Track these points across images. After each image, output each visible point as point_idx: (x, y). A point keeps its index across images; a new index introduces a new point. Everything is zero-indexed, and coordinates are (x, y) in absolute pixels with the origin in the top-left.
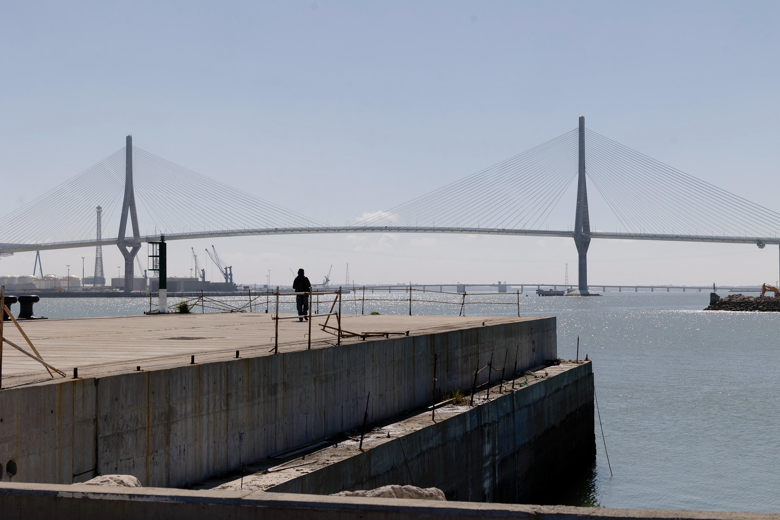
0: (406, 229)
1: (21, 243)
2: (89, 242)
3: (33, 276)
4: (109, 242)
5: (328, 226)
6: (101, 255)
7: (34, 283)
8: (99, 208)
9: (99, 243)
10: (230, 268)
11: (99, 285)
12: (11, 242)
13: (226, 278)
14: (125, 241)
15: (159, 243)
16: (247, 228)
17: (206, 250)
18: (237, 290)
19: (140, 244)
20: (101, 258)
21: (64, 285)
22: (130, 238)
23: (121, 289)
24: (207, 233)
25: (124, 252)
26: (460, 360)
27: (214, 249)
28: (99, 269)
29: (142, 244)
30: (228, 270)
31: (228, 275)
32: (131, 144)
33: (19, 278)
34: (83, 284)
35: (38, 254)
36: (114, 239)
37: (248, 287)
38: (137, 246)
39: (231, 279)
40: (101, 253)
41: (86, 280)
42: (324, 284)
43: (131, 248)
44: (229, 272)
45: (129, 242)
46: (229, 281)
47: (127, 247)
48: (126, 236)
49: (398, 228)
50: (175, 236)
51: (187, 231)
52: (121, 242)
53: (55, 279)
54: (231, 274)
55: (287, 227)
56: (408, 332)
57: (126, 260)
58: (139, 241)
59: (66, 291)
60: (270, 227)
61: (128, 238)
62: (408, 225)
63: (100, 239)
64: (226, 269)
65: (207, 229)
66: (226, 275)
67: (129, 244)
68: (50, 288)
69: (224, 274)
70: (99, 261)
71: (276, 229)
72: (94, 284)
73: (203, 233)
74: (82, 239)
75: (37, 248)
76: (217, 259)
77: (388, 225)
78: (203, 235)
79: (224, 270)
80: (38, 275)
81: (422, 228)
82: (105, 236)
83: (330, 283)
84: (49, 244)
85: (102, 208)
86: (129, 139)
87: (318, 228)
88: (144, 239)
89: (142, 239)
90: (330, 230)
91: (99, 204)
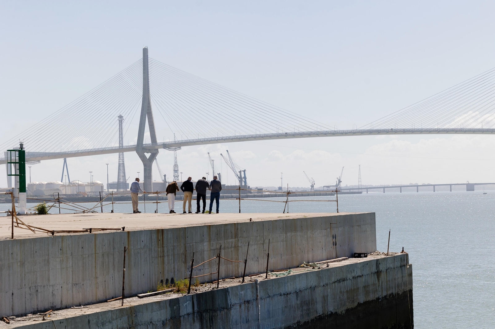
0: (411, 131)
1: (47, 151)
2: (110, 149)
3: (60, 183)
4: (129, 149)
5: (336, 130)
6: (123, 162)
7: (61, 188)
8: (120, 117)
9: (121, 150)
10: (244, 171)
11: (122, 190)
12: (37, 151)
13: (241, 181)
14: (143, 148)
15: (19, 151)
16: (258, 133)
17: (221, 154)
18: (251, 193)
19: (157, 150)
20: (123, 164)
21: (88, 190)
22: (148, 144)
24: (220, 139)
25: (143, 158)
26: (206, 253)
27: (228, 154)
28: (122, 174)
29: (159, 150)
30: (243, 173)
31: (242, 178)
32: (148, 56)
33: (47, 184)
34: (108, 189)
35: (65, 161)
36: (133, 145)
37: (261, 189)
38: (154, 152)
39: (245, 182)
40: (124, 159)
41: (110, 186)
43: (150, 154)
44: (243, 176)
45: (146, 149)
46: (243, 184)
47: (145, 154)
48: (144, 143)
49: (404, 130)
50: (190, 142)
51: (202, 137)
52: (140, 148)
53: (79, 185)
54: (245, 178)
55: (296, 131)
56: (124, 228)
57: (145, 165)
58: (156, 147)
59: (89, 196)
60: (280, 132)
61: (146, 144)
62: (413, 127)
63: (122, 146)
64: (240, 172)
65: (221, 135)
66: (240, 178)
67: (147, 151)
68: (75, 193)
69: (239, 177)
70: (121, 167)
71: (286, 133)
72: (117, 189)
73: (217, 139)
74: (103, 147)
75: (64, 155)
76: (232, 163)
77: (393, 128)
78: (217, 140)
79: (239, 174)
80: (66, 181)
81: (427, 129)
82: (125, 144)
83: (342, 185)
84: (73, 152)
85: (123, 117)
86: (145, 51)
87: (326, 131)
88: (161, 145)
89: (159, 145)
90: (338, 133)
91: (121, 114)
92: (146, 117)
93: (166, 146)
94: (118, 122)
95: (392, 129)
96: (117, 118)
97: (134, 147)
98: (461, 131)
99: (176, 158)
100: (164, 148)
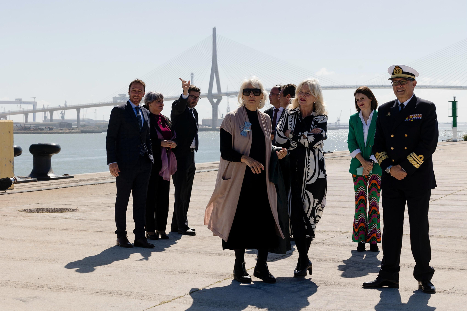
5: (344, 85)
14: (212, 96)
15: (453, 102)
19: (221, 97)
22: (216, 93)
23: (209, 126)
25: (212, 102)
29: (223, 97)
42: (336, 123)
45: (214, 96)
52: (210, 96)
57: (213, 107)
58: (221, 95)
61: (214, 93)
77: (384, 84)
83: (340, 122)
85: (194, 74)
86: (214, 30)
87: (338, 86)
88: (224, 94)
89: (223, 94)
90: (345, 87)
91: (193, 72)
92: (214, 74)
93: (227, 94)
94: (191, 77)
95: (382, 85)
96: (190, 75)
97: (206, 95)
98: (430, 87)
99: (229, 102)
100: (226, 96)
